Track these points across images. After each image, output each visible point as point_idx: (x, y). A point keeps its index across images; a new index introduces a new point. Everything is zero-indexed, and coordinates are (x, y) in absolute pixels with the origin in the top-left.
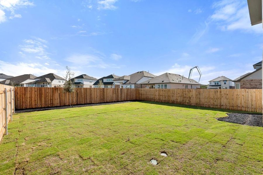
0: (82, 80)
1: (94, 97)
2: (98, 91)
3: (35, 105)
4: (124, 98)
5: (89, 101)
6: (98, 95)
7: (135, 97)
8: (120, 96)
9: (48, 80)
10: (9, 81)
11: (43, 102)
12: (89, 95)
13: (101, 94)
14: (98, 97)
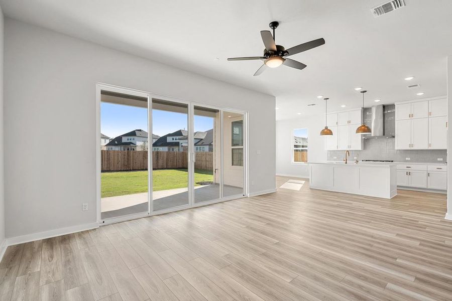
0: (134, 139)
1: (114, 162)
2: (120, 154)
4: (162, 165)
5: (106, 166)
6: (120, 159)
7: (181, 164)
12: (106, 160)
13: (124, 158)
14: (120, 163)
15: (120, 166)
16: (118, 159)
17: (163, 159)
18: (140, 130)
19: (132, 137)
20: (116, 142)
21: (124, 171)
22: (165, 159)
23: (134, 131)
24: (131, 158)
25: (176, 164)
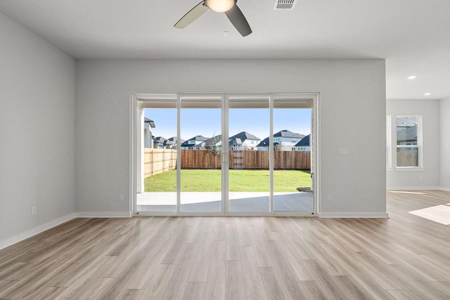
0: (279, 140)
3: (191, 165)
4: (290, 165)
8: (282, 162)
9: (238, 141)
10: (205, 143)
11: (197, 164)
14: (250, 162)
15: (250, 165)
16: (249, 159)
17: (291, 159)
18: (286, 131)
19: (278, 138)
20: (265, 143)
21: (253, 169)
22: (293, 159)
23: (280, 132)
24: (260, 158)
25: (305, 165)
